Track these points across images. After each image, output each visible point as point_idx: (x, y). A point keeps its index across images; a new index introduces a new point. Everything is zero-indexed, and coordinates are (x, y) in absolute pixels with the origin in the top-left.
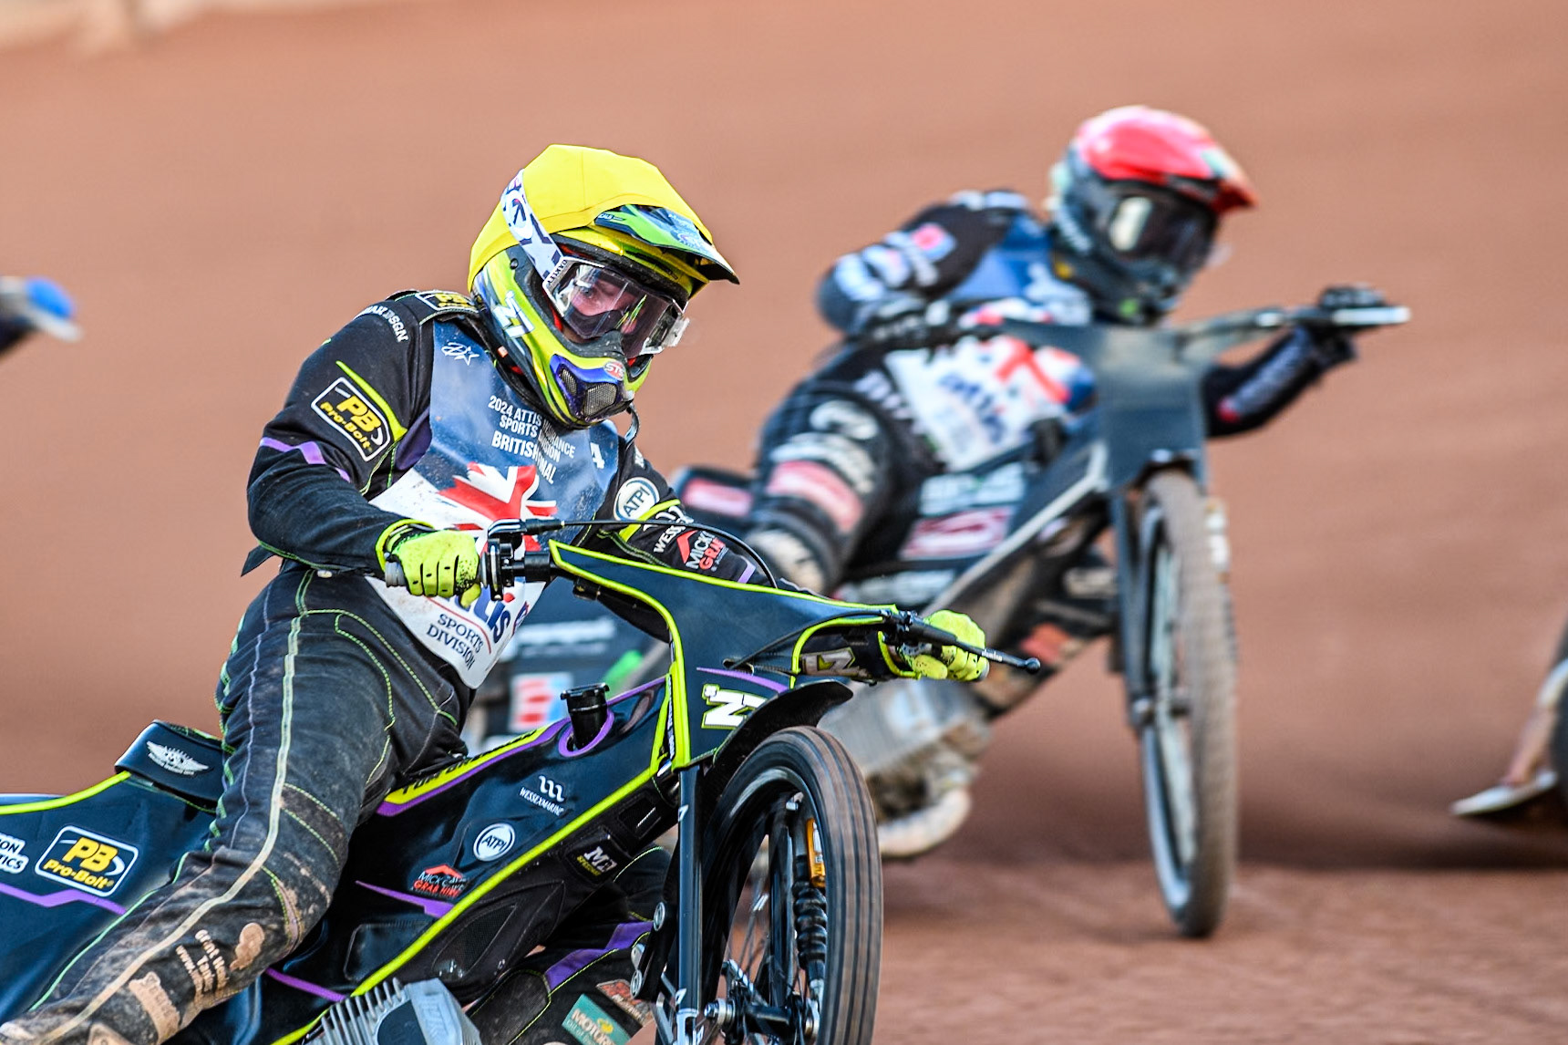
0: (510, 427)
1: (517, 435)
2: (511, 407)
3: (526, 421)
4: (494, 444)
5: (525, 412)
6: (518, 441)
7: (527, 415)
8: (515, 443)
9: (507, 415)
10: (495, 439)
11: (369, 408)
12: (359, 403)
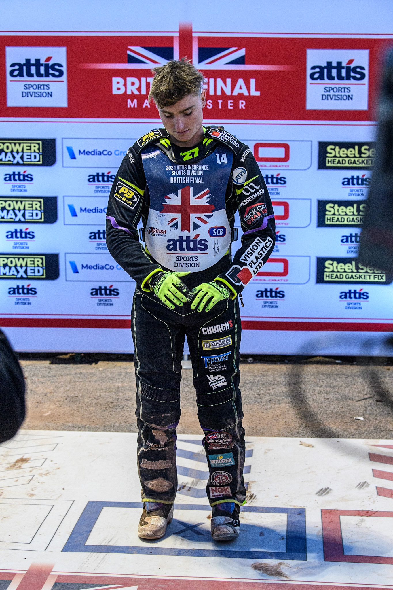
0: (176, 174)
1: (179, 176)
2: (175, 166)
3: (181, 170)
4: (171, 183)
5: (180, 166)
6: (180, 178)
7: (181, 167)
8: (179, 179)
9: (174, 170)
10: (171, 180)
11: (129, 189)
12: (126, 189)
